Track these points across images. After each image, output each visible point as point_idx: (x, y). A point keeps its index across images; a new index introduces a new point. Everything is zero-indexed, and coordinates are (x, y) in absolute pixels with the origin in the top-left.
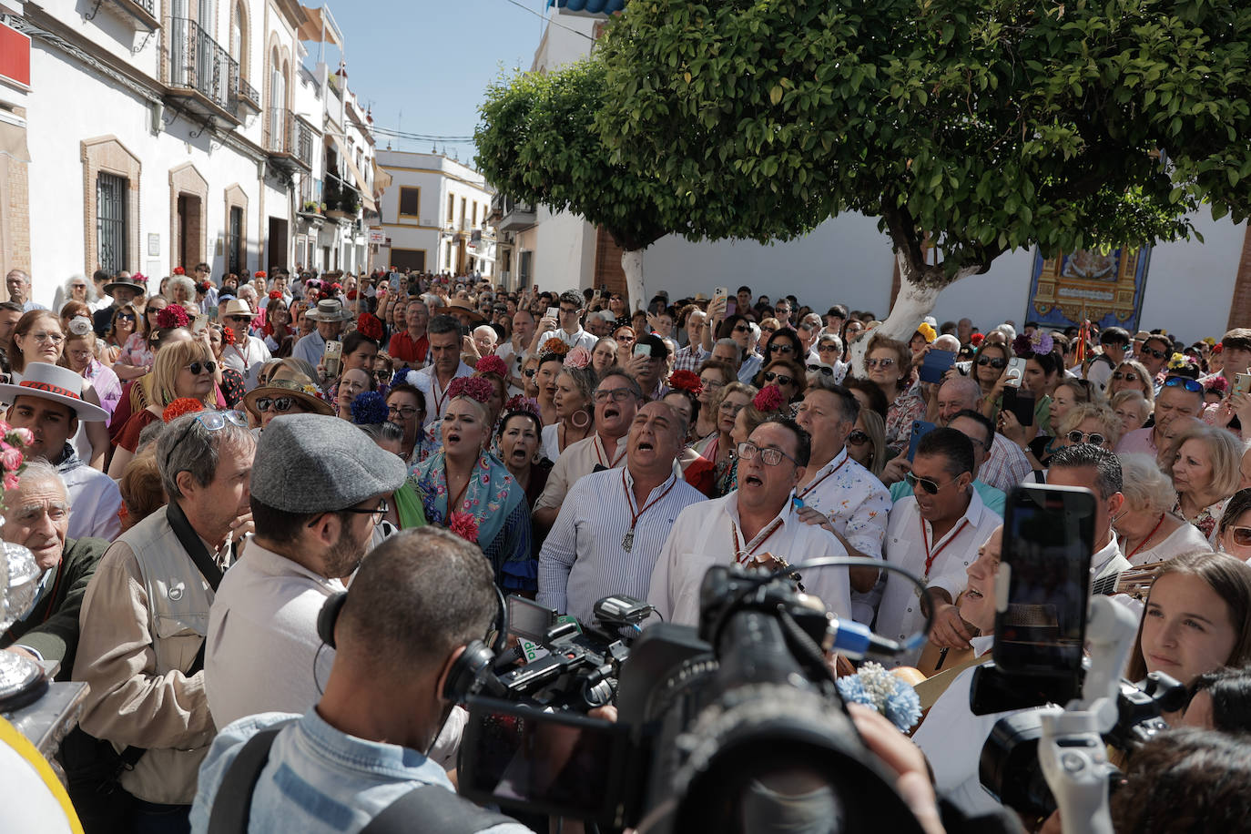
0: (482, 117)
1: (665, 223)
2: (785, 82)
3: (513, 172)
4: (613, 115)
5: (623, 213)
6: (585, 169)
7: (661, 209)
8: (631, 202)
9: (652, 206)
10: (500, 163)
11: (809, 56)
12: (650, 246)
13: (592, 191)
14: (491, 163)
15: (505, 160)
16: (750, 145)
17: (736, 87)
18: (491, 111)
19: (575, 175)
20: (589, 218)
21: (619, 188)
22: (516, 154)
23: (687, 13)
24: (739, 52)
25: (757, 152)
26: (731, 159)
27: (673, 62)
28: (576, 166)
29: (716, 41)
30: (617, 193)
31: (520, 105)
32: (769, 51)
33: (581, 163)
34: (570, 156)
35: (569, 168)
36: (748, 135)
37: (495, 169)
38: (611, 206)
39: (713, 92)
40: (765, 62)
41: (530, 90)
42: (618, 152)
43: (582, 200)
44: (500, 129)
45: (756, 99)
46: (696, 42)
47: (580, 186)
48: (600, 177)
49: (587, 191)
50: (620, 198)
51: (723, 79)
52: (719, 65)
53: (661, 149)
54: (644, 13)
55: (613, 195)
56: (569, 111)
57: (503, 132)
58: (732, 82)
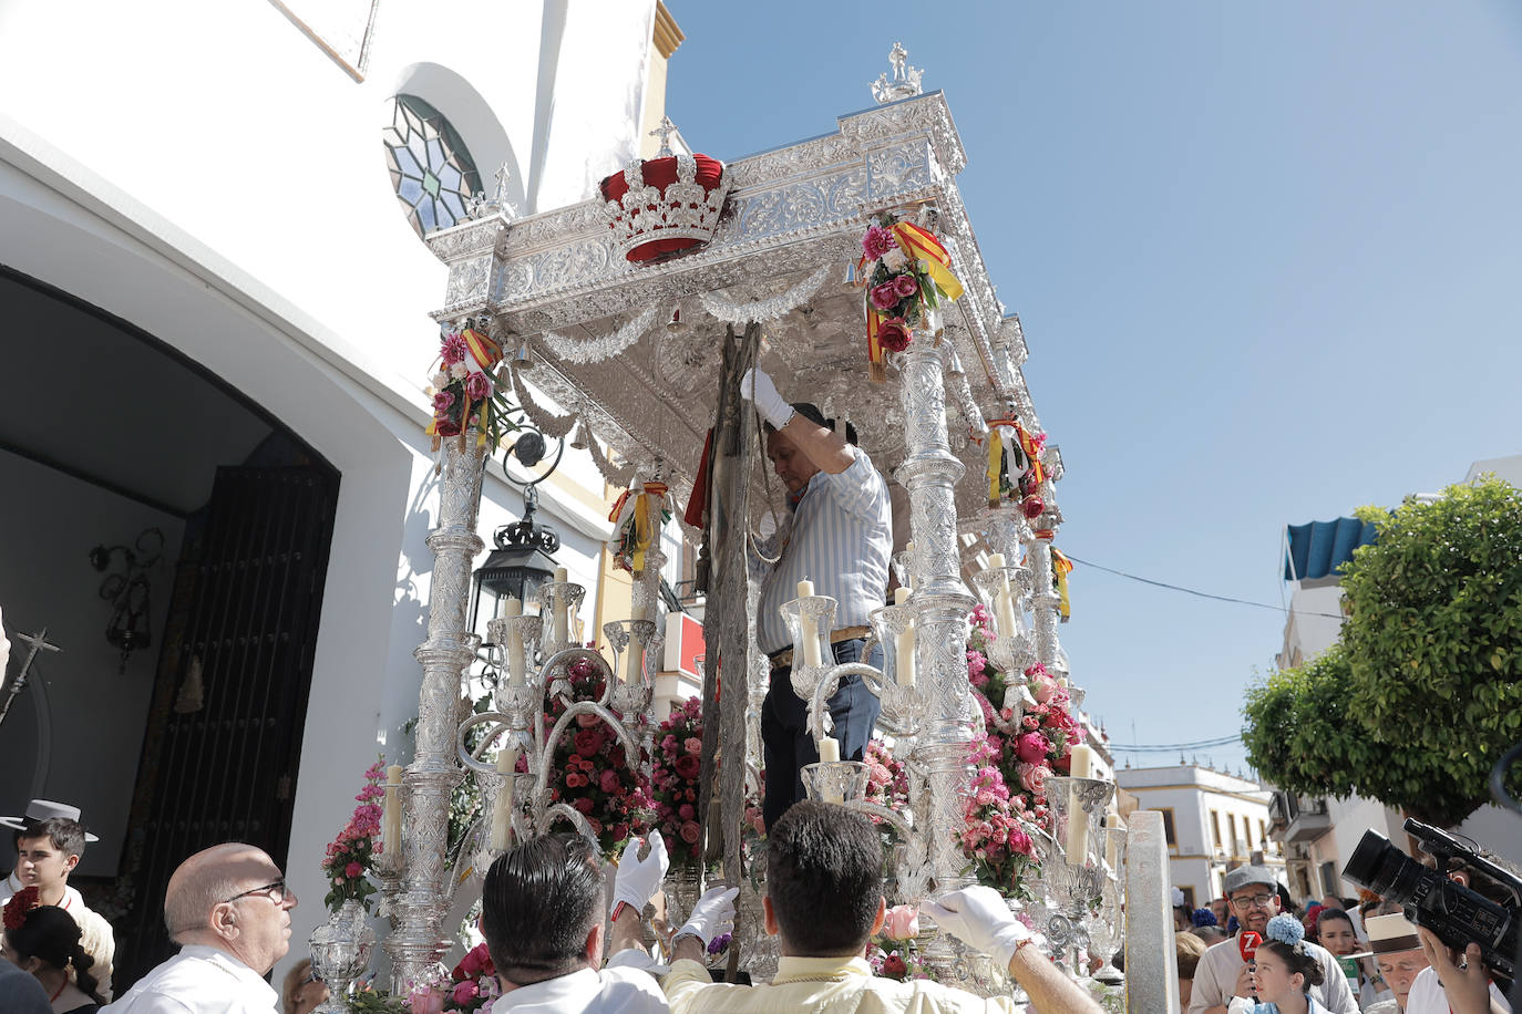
0: (1247, 719)
1: (1467, 791)
2: (1500, 650)
3: (1289, 766)
4: (1364, 702)
5: (1416, 788)
6: (1362, 751)
7: (1456, 777)
8: (1421, 776)
9: (1447, 777)
10: (1273, 759)
11: (1511, 629)
12: (1465, 822)
13: (1376, 772)
14: (1264, 761)
15: (1277, 755)
16: (1488, 705)
17: (1457, 663)
18: (1253, 712)
19: (1353, 757)
20: (1382, 798)
21: (1403, 763)
22: (1288, 748)
23: (1399, 617)
24: (1451, 637)
25: (1497, 710)
26: (1477, 719)
27: (1399, 655)
28: (1351, 749)
29: (1429, 633)
30: (1404, 769)
31: (1281, 702)
32: (1477, 630)
33: (1356, 746)
34: (1343, 741)
35: (1345, 752)
36: (1482, 698)
37: (1270, 766)
38: (1401, 783)
39: (1438, 671)
40: (1477, 639)
41: (1287, 686)
42: (1379, 731)
43: (1368, 782)
44: (1267, 729)
45: (1480, 669)
46: (1413, 637)
47: (1361, 768)
48: (1379, 756)
49: (1370, 772)
50: (1408, 773)
51: (1445, 661)
52: (1436, 652)
53: (1414, 721)
54: (1365, 622)
55: (1399, 772)
56: (1331, 699)
57: (1270, 730)
58: (1453, 660)
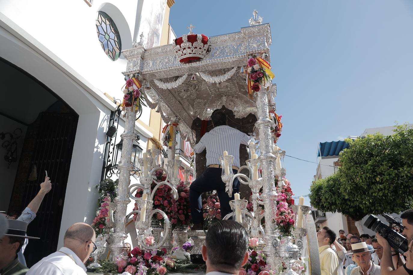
0: (311, 192)
1: (364, 211)
2: (379, 176)
3: (321, 204)
4: (344, 188)
5: (352, 211)
6: (340, 201)
7: (362, 208)
8: (354, 207)
9: (360, 208)
10: (317, 202)
11: (382, 171)
12: (362, 219)
13: (342, 206)
14: (315, 203)
15: (318, 201)
16: (375, 190)
17: (368, 179)
19: (337, 202)
20: (343, 213)
21: (350, 204)
22: (321, 200)
23: (355, 167)
24: (367, 172)
25: (377, 191)
26: (372, 193)
27: (354, 177)
28: (337, 200)
29: (362, 171)
30: (350, 206)
31: (320, 188)
32: (374, 171)
33: (338, 199)
34: (335, 198)
35: (335, 201)
36: (374, 188)
37: (316, 204)
38: (348, 209)
39: (364, 181)
40: (373, 173)
41: (321, 184)
42: (347, 196)
43: (340, 208)
44: (316, 194)
45: (374, 181)
46: (358, 172)
47: (339, 205)
48: (344, 202)
49: (341, 206)
50: (350, 207)
51: (365, 178)
52: (364, 176)
53: (356, 194)
54: (346, 168)
55: (348, 206)
56: (333, 187)
57: (317, 195)
58: (367, 179)
